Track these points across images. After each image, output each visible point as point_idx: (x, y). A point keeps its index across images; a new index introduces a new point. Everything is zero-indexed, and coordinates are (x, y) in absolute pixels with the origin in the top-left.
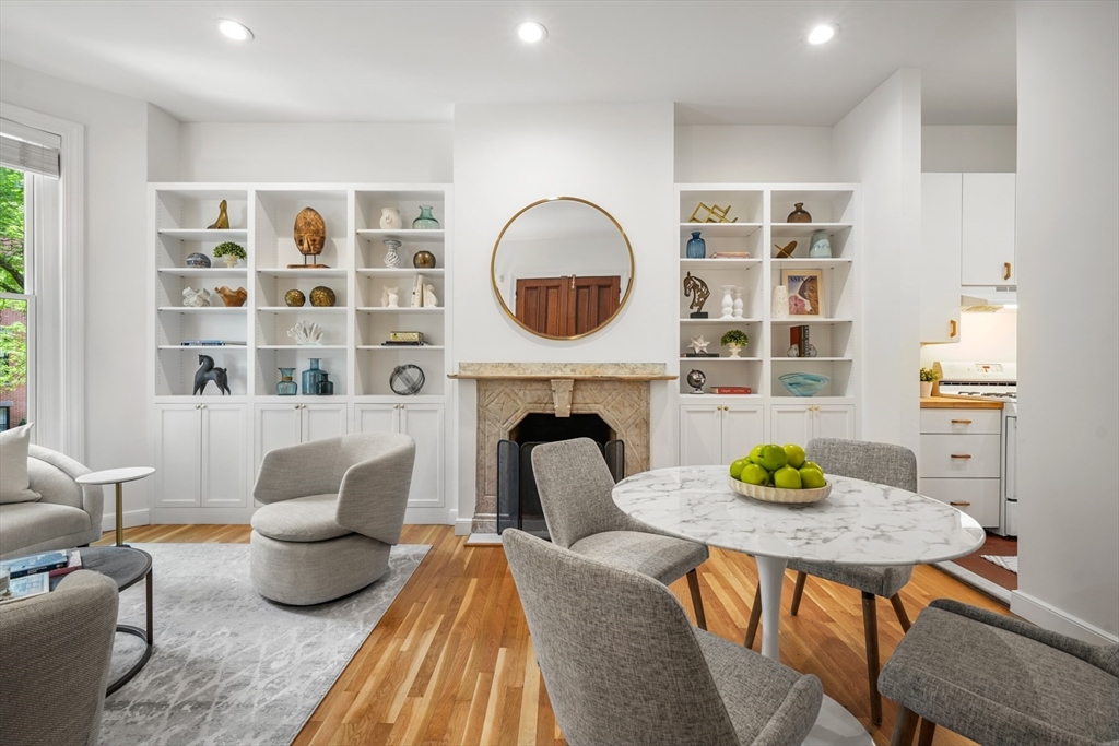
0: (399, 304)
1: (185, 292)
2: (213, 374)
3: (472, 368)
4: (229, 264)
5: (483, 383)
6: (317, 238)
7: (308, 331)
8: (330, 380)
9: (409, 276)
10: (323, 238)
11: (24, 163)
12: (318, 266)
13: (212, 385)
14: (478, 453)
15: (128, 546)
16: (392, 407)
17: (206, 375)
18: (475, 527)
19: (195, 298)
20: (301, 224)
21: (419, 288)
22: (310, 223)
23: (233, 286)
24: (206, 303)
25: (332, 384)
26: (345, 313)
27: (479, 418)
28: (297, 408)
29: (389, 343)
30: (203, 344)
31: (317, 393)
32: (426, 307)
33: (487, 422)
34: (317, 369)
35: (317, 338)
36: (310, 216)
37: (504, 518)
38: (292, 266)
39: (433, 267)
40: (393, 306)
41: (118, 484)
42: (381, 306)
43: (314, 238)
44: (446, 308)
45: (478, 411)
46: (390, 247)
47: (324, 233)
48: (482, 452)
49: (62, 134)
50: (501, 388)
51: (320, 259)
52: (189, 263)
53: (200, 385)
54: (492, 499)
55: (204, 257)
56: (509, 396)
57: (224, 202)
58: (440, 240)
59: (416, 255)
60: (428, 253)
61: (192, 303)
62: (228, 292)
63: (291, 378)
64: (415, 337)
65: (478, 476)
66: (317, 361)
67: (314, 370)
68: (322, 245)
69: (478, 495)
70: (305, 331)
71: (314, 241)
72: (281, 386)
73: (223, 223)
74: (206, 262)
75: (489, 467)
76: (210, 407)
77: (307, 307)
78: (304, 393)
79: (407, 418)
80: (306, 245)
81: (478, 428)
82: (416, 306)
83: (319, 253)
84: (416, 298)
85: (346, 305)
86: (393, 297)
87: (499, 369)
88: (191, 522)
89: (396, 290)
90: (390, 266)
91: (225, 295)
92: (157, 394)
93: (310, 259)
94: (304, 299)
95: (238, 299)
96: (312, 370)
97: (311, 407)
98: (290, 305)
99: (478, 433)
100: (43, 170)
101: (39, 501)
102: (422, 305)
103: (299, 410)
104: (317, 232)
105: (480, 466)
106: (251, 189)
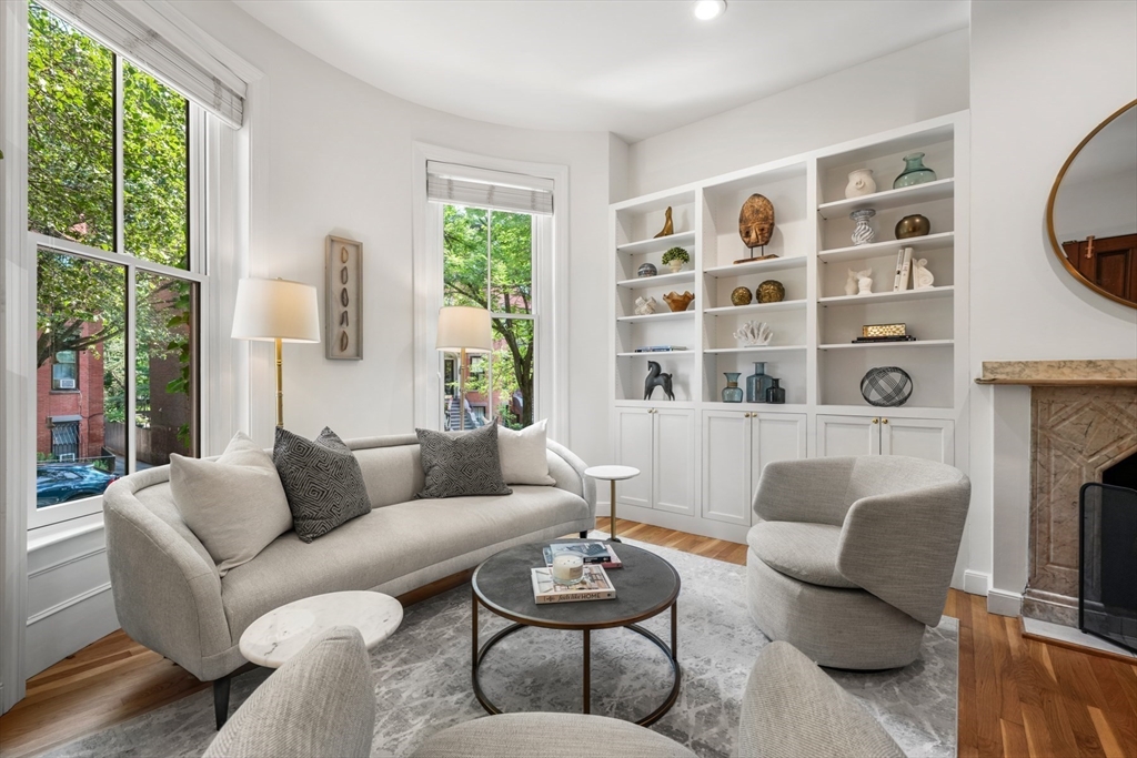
0: (873, 290)
1: (637, 301)
2: (661, 379)
3: (1009, 369)
4: (676, 270)
5: (1043, 393)
6: (766, 226)
7: (756, 332)
8: (781, 386)
9: (892, 252)
10: (772, 225)
11: (533, 208)
12: (769, 257)
13: (659, 390)
14: (1034, 497)
15: (619, 541)
16: (870, 421)
17: (655, 381)
18: (1028, 608)
19: (646, 307)
20: (748, 214)
21: (906, 265)
22: (758, 211)
23: (680, 291)
24: (654, 311)
25: (783, 390)
26: (804, 307)
27: (1035, 444)
28: (747, 416)
29: (861, 340)
30: (654, 350)
31: (768, 401)
32: (917, 289)
33: (1053, 452)
34: (762, 374)
35: (766, 339)
36: (758, 203)
37: (1093, 607)
38: (739, 262)
39: (927, 232)
40: (865, 293)
41: (613, 481)
42: (845, 294)
43: (761, 226)
44: (958, 287)
45: (1034, 433)
46: (860, 218)
47: (773, 219)
48: (1042, 499)
49: (555, 178)
50: (1086, 399)
51: (768, 250)
52: (640, 274)
53: (649, 392)
54: (1066, 570)
55: (652, 266)
56: (1102, 412)
57: (670, 208)
58: (948, 194)
59: (900, 223)
60: (919, 216)
61: (642, 313)
62: (675, 297)
63: (736, 384)
64: (901, 331)
65: (1032, 531)
66: (762, 364)
67: (760, 375)
68: (771, 232)
69: (1033, 561)
70: (752, 332)
71: (762, 230)
72: (727, 392)
73: (668, 230)
74: (653, 271)
75: (1058, 522)
76: (660, 412)
77: (754, 305)
78: (749, 400)
79: (891, 437)
80: (753, 235)
81: (1034, 460)
82: (902, 290)
83: (766, 243)
84: (904, 278)
85: (805, 298)
86: (865, 282)
87: (1066, 370)
88: (645, 521)
89: (869, 272)
90: (861, 244)
91: (674, 301)
92: (617, 398)
93: (757, 252)
94: (751, 296)
95: (683, 303)
96: (757, 375)
97: (762, 416)
98: (736, 305)
99: (1033, 467)
100: (544, 211)
101: (554, 486)
102: (910, 286)
103: (749, 419)
104: (766, 219)
105: (1037, 517)
106: (697, 188)
